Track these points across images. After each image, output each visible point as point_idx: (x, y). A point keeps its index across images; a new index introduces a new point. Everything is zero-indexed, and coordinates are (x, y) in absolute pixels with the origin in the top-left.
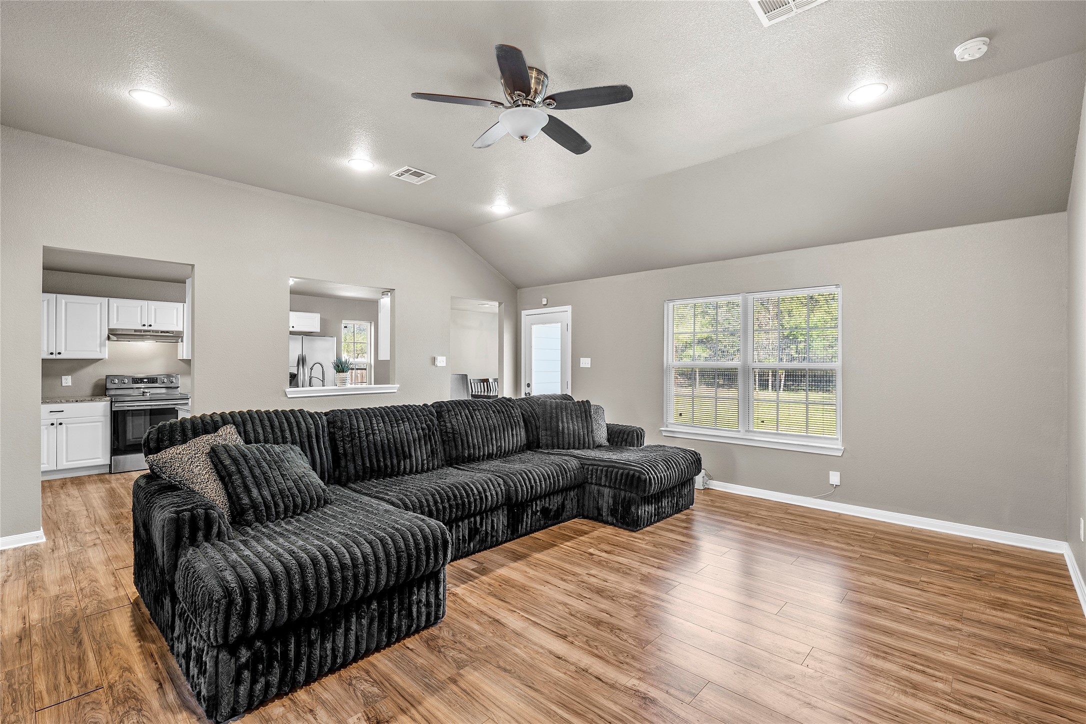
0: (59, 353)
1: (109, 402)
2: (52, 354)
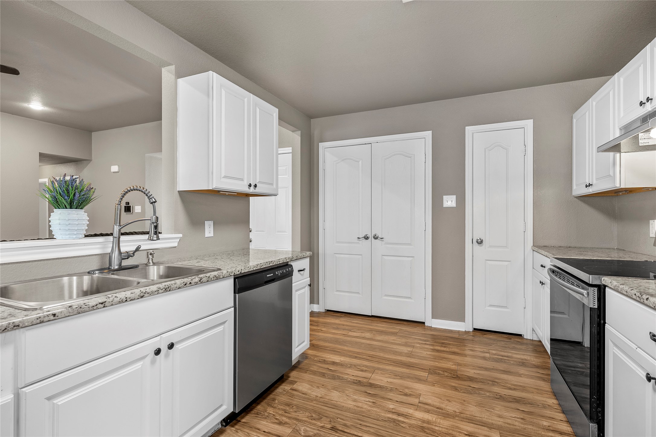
2: (587, 186)
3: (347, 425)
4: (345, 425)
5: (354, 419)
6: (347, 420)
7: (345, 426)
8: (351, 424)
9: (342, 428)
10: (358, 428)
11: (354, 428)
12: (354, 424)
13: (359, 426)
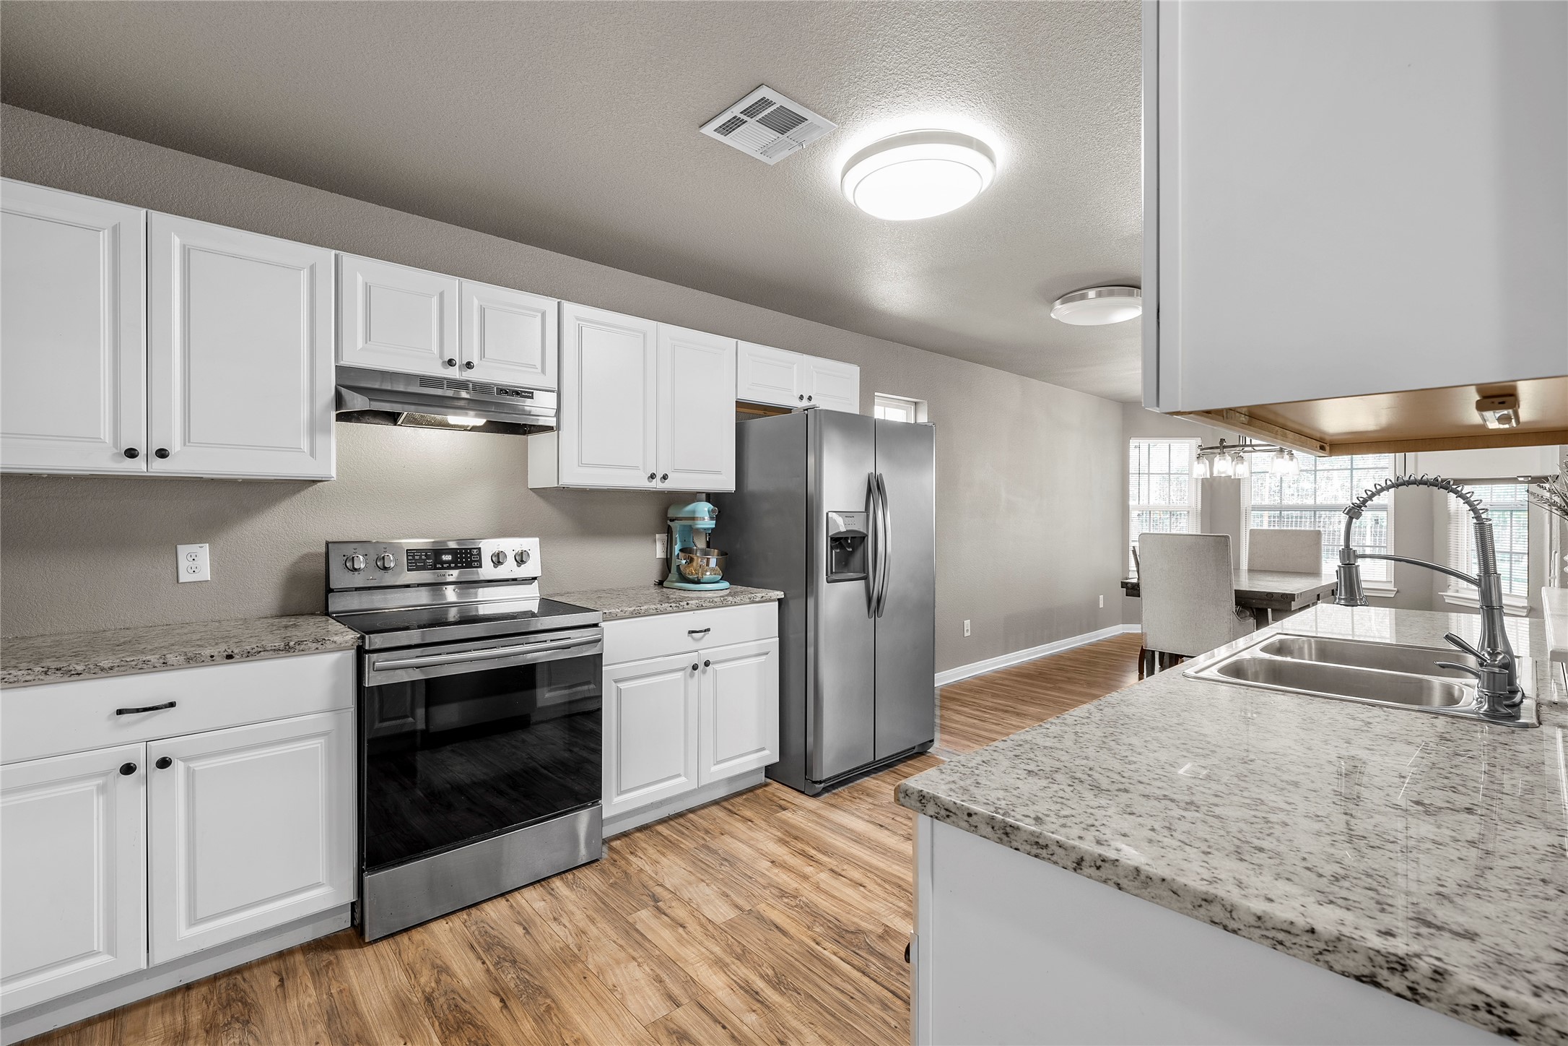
0: (162, 454)
1: (351, 654)
2: (131, 453)
3: (882, 1006)
4: (885, 1007)
5: (858, 1016)
6: (875, 1016)
7: (886, 1005)
8: (870, 1006)
9: (894, 1003)
10: (861, 992)
11: (870, 994)
12: (865, 1003)
13: (858, 996)
